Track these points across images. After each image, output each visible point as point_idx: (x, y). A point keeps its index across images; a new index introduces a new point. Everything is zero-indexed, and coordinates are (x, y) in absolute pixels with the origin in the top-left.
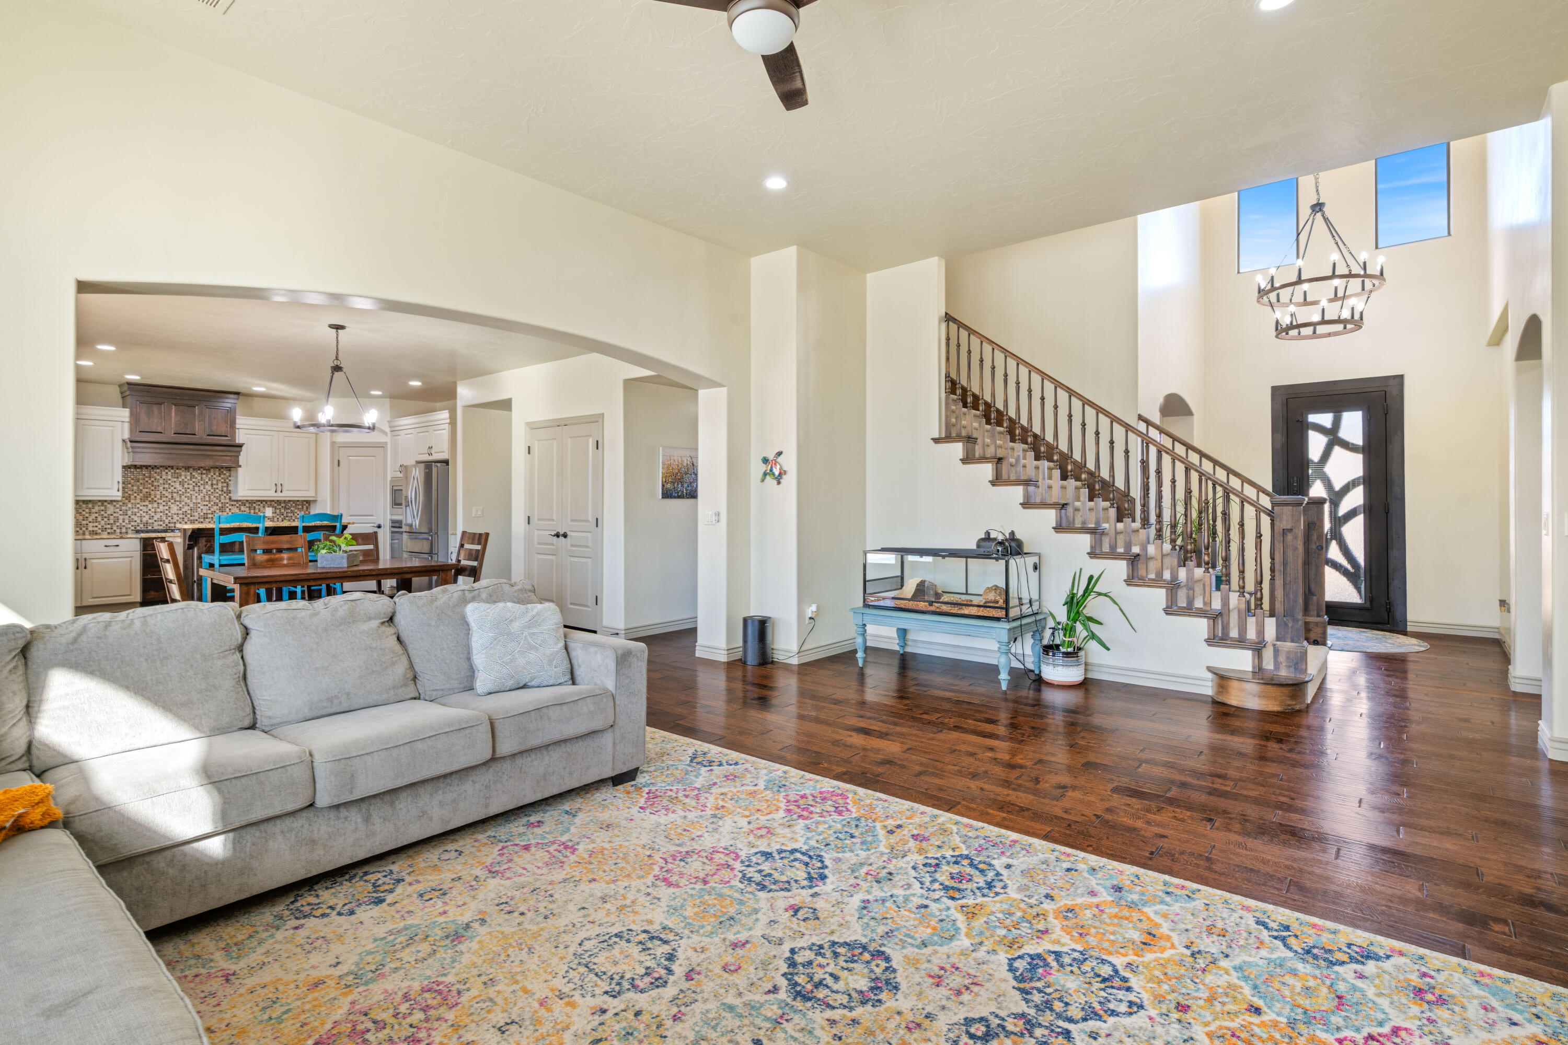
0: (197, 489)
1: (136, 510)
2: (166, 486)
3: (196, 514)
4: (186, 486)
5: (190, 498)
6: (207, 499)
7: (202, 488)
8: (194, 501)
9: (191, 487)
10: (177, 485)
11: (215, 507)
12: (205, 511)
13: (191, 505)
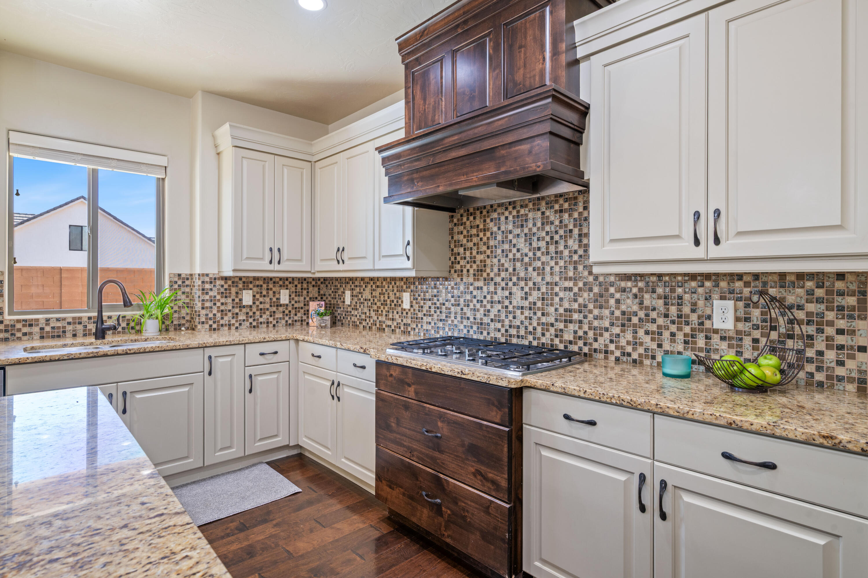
0: (552, 248)
1: (468, 297)
2: (506, 246)
3: (552, 310)
4: (535, 245)
5: (540, 271)
6: (571, 274)
7: (561, 248)
8: (548, 279)
9: (542, 244)
10: (521, 243)
11: (585, 295)
12: (566, 305)
13: (544, 289)
